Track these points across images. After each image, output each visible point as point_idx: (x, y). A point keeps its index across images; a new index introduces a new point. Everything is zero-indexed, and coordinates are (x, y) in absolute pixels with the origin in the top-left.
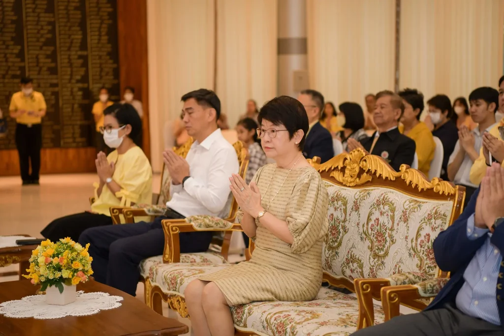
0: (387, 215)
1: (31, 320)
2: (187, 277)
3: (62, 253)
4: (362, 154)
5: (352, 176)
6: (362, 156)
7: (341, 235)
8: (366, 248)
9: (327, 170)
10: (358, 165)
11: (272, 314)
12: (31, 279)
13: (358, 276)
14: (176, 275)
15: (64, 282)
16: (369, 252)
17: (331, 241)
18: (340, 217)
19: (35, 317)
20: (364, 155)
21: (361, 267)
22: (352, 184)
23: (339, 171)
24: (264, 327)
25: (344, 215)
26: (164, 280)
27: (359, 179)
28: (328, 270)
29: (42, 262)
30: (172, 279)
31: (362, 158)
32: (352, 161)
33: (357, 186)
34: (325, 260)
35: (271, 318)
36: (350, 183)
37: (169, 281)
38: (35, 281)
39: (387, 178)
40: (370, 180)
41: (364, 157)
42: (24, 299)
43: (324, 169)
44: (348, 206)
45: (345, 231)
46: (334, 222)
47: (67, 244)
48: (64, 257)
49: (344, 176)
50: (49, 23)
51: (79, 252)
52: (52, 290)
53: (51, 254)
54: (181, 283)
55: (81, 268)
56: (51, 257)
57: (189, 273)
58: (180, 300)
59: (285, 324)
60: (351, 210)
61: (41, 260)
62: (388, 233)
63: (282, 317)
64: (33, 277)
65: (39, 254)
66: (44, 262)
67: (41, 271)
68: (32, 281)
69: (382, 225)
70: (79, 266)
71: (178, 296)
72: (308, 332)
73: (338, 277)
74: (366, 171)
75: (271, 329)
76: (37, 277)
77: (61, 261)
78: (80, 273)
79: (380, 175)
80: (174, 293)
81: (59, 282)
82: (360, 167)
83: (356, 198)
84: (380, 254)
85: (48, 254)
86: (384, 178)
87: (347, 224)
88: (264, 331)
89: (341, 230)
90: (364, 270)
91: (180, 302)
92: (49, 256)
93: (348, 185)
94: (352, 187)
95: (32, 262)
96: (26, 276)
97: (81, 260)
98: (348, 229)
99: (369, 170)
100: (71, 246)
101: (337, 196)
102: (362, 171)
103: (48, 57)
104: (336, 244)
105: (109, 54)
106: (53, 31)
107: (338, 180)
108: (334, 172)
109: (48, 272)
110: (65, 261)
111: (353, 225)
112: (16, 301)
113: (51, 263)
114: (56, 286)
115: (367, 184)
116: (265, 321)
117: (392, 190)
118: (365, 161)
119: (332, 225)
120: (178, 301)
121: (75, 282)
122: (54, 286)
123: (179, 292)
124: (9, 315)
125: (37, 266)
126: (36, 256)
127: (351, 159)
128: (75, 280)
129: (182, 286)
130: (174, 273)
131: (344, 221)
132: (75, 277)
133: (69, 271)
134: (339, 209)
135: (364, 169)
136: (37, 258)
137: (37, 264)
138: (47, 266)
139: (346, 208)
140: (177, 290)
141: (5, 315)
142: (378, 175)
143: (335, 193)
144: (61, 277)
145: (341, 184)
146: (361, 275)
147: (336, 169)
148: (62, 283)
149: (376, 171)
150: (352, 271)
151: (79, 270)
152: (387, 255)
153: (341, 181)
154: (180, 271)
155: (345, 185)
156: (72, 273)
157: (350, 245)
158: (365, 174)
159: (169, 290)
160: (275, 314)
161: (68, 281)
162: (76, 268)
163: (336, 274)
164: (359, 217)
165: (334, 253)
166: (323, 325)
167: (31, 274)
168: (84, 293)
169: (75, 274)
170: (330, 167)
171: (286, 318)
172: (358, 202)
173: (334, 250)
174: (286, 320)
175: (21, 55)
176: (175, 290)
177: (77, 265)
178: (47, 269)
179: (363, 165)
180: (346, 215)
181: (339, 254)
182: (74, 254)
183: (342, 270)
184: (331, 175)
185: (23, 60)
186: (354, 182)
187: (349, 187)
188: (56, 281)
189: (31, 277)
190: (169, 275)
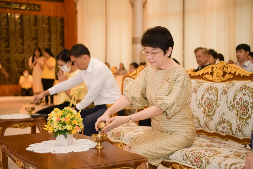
0: (249, 95)
1: (50, 154)
2: (126, 132)
3: (66, 115)
4: (225, 64)
5: (218, 76)
6: (224, 65)
7: (215, 108)
8: (233, 115)
9: (201, 75)
10: (222, 70)
11: (188, 152)
12: (48, 130)
13: (227, 131)
14: (119, 131)
15: (67, 132)
16: (236, 117)
17: (208, 112)
18: (213, 99)
19: (53, 153)
20: (226, 65)
21: (230, 125)
22: (219, 81)
23: (209, 74)
24: (184, 159)
25: (216, 97)
26: (112, 134)
27: (223, 78)
28: (206, 128)
29: (55, 120)
30: (117, 134)
31: (225, 66)
32: (218, 69)
33: (223, 81)
34: (204, 122)
35: (189, 154)
36: (217, 80)
37: (115, 135)
38: (50, 132)
39: (244, 75)
40: (232, 77)
41: (226, 66)
42: (43, 143)
43: (199, 74)
44: (218, 92)
45: (218, 106)
46: (210, 102)
47: (68, 110)
48: (68, 118)
49: (212, 77)
50: (35, 30)
51: (75, 115)
52: (60, 137)
53: (60, 116)
54: (123, 136)
55: (77, 124)
56: (60, 117)
57: (126, 130)
58: (122, 145)
59: (200, 157)
60: (221, 94)
61: (55, 119)
62: (250, 105)
63: (196, 153)
64: (50, 129)
65: (53, 116)
66: (56, 120)
67: (54, 125)
68: (49, 132)
69: (245, 101)
70: (76, 123)
71: (121, 143)
72: (219, 162)
73: (212, 132)
74: (228, 72)
75: (190, 160)
76: (52, 129)
77: (66, 120)
78: (77, 127)
79: (239, 74)
80: (119, 141)
81: (65, 132)
82: (224, 71)
83: (225, 87)
84: (244, 117)
85: (59, 116)
86: (242, 75)
87: (218, 102)
88: (184, 162)
89: (215, 106)
90: (233, 127)
91: (122, 146)
92: (59, 117)
93: (216, 81)
94: (219, 82)
95: (49, 121)
96: (45, 129)
97: (77, 119)
98: (219, 105)
99: (230, 72)
100: (70, 111)
101: (210, 87)
102: (225, 73)
103: (34, 44)
104: (211, 113)
105: (60, 43)
106: (36, 34)
107: (209, 79)
108: (206, 75)
109: (59, 126)
110: (69, 120)
111: (223, 102)
112: (38, 144)
113: (60, 121)
114: (63, 135)
115: (229, 79)
116: (184, 156)
117: (249, 82)
118: (227, 67)
119: (208, 103)
120: (121, 145)
121: (74, 132)
122: (61, 135)
123: (122, 140)
124: (36, 151)
125: (51, 123)
126: (51, 117)
127: (216, 68)
128: (74, 131)
129: (124, 137)
130: (118, 130)
131: (217, 100)
132: (74, 129)
133: (70, 126)
134: (213, 94)
135: (227, 72)
136: (51, 118)
137: (52, 122)
138: (58, 123)
139: (218, 93)
140: (120, 139)
141: (34, 151)
142: (237, 74)
143: (209, 86)
144: (66, 129)
145: (211, 81)
146: (230, 130)
147: (207, 73)
148: (66, 133)
149: (235, 72)
150: (223, 128)
151: (76, 125)
152: (250, 118)
153: (211, 79)
154: (121, 129)
155: (214, 82)
156: (72, 127)
157: (222, 114)
158: (227, 75)
159: (115, 139)
160: (191, 151)
161: (69, 131)
162: (74, 124)
163: (211, 130)
164: (228, 97)
165: (210, 118)
166: (227, 158)
167: (48, 128)
168: (76, 139)
169: (74, 128)
170: (203, 73)
171: (199, 154)
172: (226, 89)
173: (210, 117)
174: (200, 155)
175: (23, 44)
176: (119, 140)
177: (75, 122)
178: (58, 124)
179: (225, 70)
180: (217, 97)
181: (214, 119)
182: (73, 116)
183: (216, 128)
184: (204, 77)
185: (23, 46)
186: (220, 79)
187: (217, 82)
188: (63, 131)
189: (48, 129)
190: (115, 131)
